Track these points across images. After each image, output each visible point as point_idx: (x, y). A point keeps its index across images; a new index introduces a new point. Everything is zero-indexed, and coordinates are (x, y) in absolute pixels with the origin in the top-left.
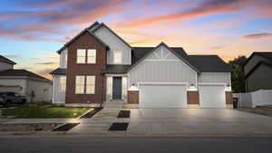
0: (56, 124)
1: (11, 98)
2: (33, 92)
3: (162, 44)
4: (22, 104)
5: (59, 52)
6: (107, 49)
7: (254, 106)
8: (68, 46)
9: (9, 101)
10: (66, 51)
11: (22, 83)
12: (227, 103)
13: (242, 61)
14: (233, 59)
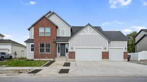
0: (29, 70)
2: (15, 52)
4: (10, 59)
5: (29, 30)
6: (57, 27)
7: (139, 60)
8: (33, 25)
9: (3, 57)
10: (33, 29)
11: (9, 47)
12: (124, 58)
14: (129, 34)
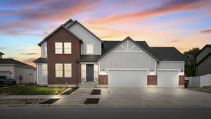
1: (3, 80)
2: (21, 76)
3: (128, 38)
4: (10, 85)
5: (40, 45)
6: (81, 42)
7: (201, 86)
9: (2, 82)
10: (46, 44)
11: (11, 69)
12: (180, 84)
13: (195, 52)
